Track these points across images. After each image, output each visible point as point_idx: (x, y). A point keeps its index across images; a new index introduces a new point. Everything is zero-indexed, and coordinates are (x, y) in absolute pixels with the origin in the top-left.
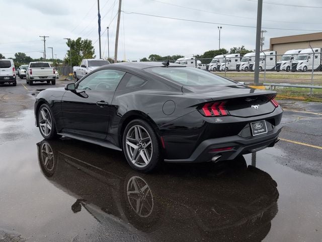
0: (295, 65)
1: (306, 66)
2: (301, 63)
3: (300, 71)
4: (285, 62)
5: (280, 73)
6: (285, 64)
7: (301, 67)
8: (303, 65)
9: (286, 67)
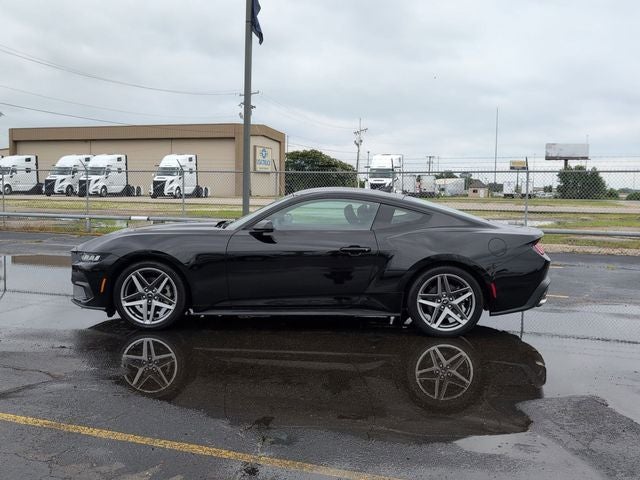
0: (84, 185)
1: (104, 187)
2: (97, 181)
3: (96, 194)
4: (63, 177)
5: (52, 197)
6: (62, 182)
7: (97, 187)
8: (100, 184)
9: (65, 187)
